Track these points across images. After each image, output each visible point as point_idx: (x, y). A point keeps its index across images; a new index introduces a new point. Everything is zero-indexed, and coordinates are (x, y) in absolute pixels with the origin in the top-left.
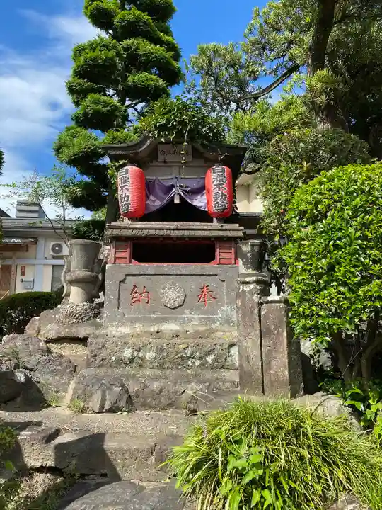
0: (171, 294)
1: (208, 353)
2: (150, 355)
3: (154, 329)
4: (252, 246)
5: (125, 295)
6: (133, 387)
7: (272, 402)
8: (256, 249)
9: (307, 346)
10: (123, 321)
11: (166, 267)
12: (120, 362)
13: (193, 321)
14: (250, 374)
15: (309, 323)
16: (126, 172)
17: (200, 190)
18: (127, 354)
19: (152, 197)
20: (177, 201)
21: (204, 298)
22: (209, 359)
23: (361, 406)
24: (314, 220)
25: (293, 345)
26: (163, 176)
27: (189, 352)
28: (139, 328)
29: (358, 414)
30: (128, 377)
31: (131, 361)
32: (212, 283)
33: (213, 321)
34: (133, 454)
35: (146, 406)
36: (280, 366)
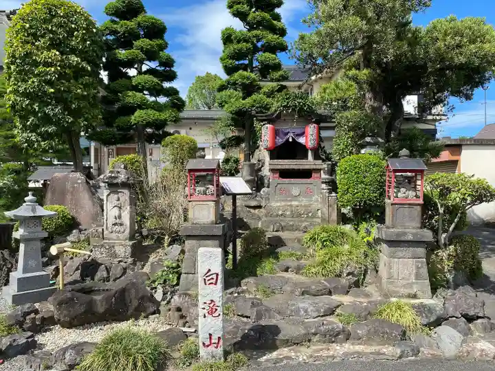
0: (295, 191)
1: (309, 213)
2: (288, 213)
3: (289, 204)
4: (328, 165)
5: (278, 192)
6: (283, 224)
7: (333, 226)
8: (330, 166)
9: (344, 210)
10: (277, 201)
11: (293, 180)
12: (277, 215)
13: (304, 201)
14: (325, 219)
15: (342, 204)
16: (267, 128)
17: (302, 134)
18: (280, 213)
19: (278, 138)
20: (291, 140)
21: (308, 193)
22: (310, 215)
23: (356, 227)
24: (346, 173)
25: (339, 210)
26: (284, 127)
27: (302, 212)
28: (283, 204)
29: (356, 229)
30: (281, 220)
31: (282, 215)
32: (310, 186)
33: (311, 201)
34: (290, 239)
35: (288, 230)
36: (334, 216)
